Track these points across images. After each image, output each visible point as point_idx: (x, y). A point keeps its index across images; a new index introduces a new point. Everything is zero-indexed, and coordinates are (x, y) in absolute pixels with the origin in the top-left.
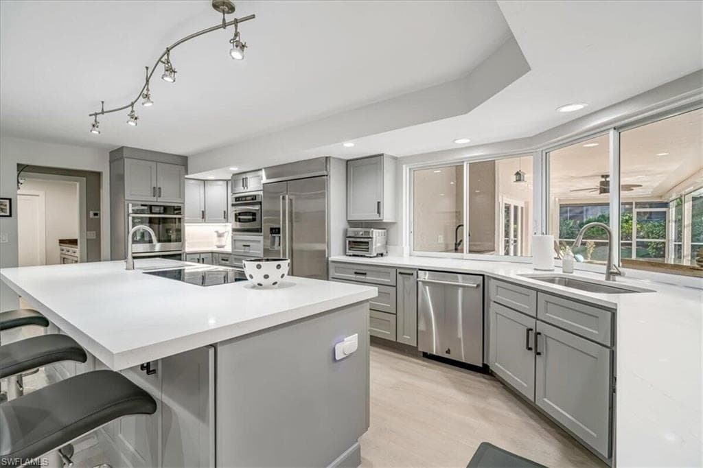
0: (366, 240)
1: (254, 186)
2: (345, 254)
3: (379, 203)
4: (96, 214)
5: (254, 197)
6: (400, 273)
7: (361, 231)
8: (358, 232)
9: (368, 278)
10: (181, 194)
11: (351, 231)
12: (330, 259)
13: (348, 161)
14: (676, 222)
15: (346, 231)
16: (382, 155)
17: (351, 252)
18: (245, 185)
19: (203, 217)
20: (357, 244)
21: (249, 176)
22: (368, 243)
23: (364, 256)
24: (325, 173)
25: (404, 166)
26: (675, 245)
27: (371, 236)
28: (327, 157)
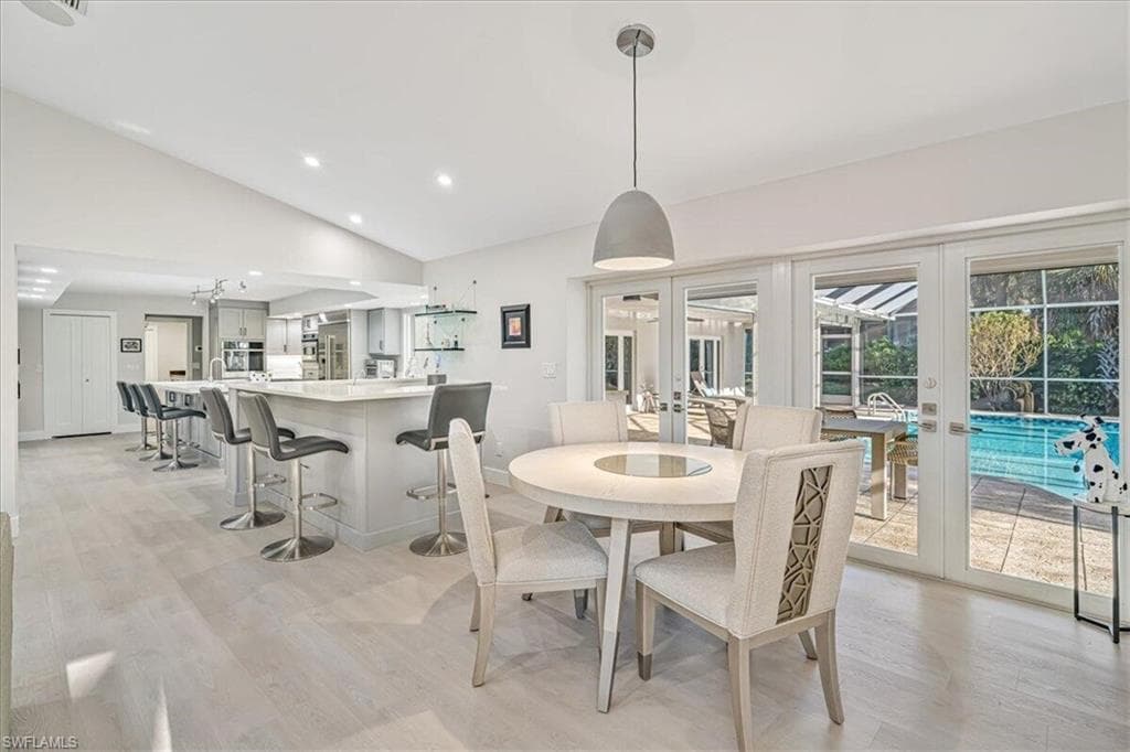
1: (314, 327)
3: (380, 342)
4: (200, 349)
5: (313, 336)
10: (264, 332)
13: (369, 311)
14: (860, 349)
16: (382, 309)
18: (309, 327)
19: (285, 350)
21: (311, 318)
24: (348, 320)
26: (860, 379)
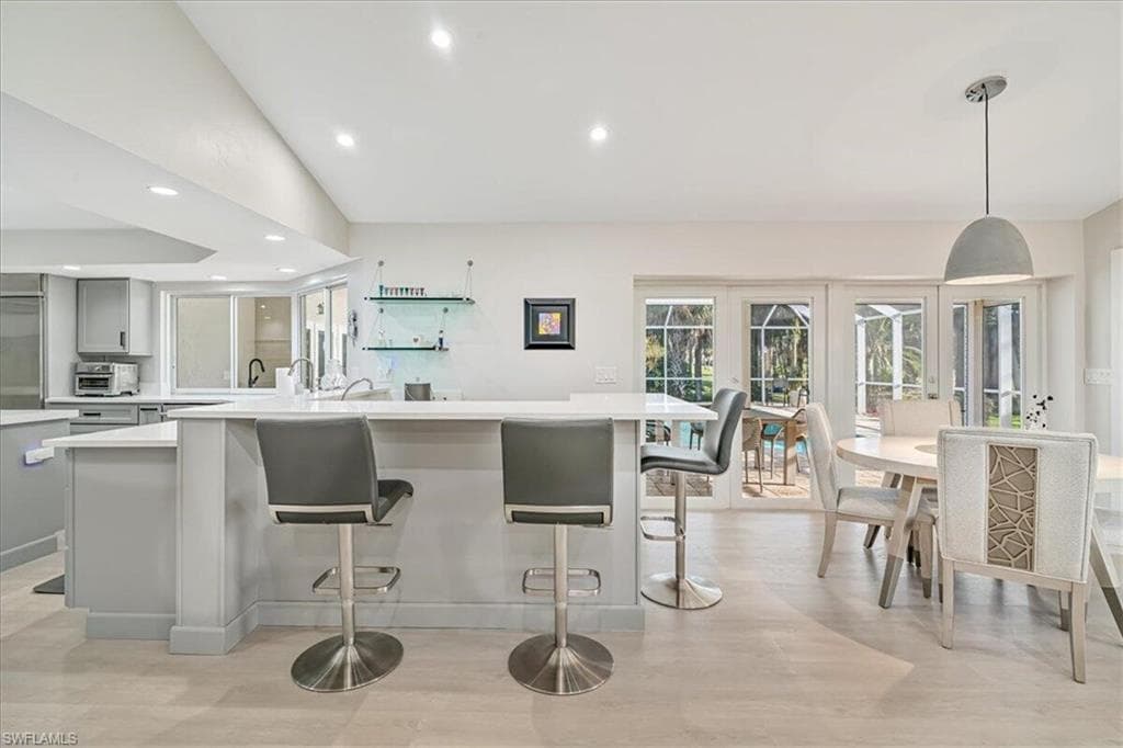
0: (106, 376)
2: (73, 393)
3: (122, 334)
6: (143, 409)
7: (98, 366)
8: (93, 368)
9: (102, 419)
11: (84, 366)
12: (46, 401)
13: (78, 280)
15: (76, 366)
16: (127, 279)
17: (83, 392)
20: (93, 382)
22: (107, 379)
23: (102, 396)
24: (39, 293)
25: (162, 293)
27: (111, 370)
28: (42, 275)
